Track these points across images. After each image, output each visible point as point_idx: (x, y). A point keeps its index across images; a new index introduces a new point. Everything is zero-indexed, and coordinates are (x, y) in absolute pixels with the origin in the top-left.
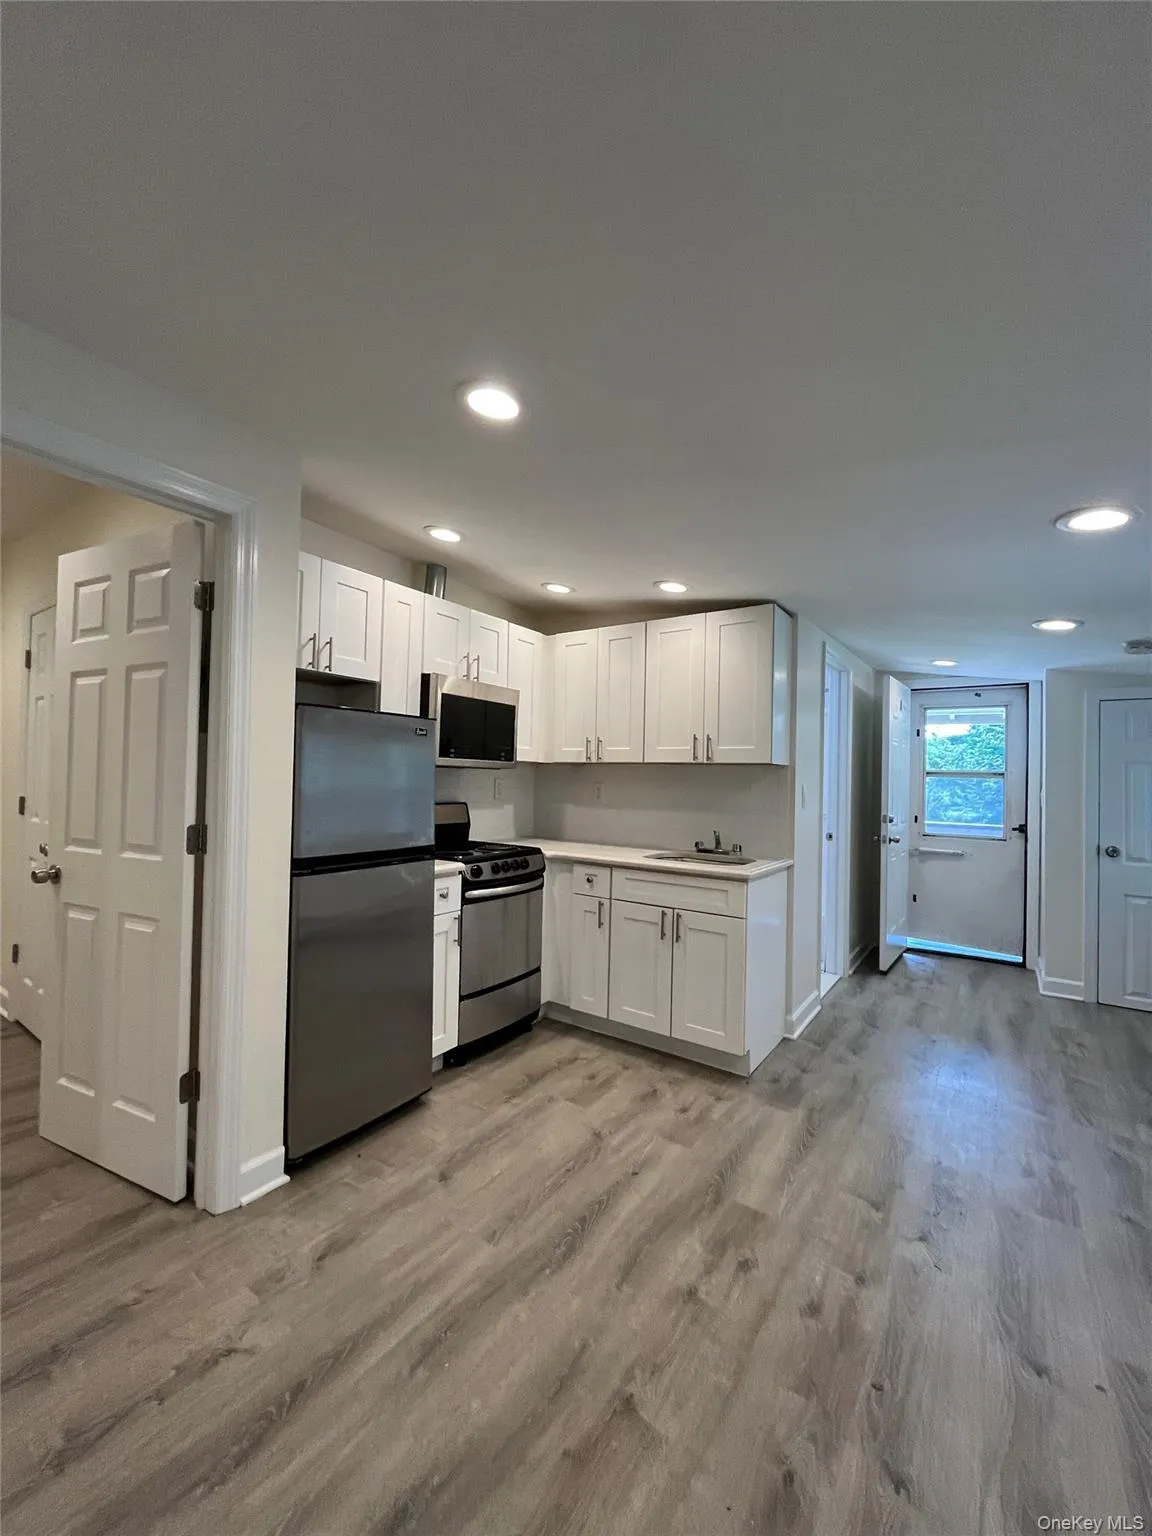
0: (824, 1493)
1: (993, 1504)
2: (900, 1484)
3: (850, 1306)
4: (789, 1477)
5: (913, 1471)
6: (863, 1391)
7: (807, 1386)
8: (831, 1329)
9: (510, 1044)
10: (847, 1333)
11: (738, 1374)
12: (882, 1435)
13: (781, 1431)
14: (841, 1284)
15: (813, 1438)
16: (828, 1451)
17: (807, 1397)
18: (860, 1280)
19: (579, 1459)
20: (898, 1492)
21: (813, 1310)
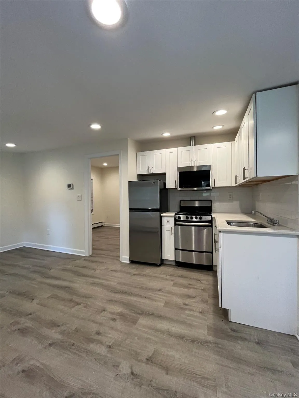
0: (53, 331)
1: (38, 364)
2: (50, 345)
3: (100, 342)
4: (59, 326)
5: (51, 348)
6: (73, 341)
7: (77, 330)
8: (92, 337)
9: (195, 270)
10: (90, 340)
11: (82, 319)
12: (61, 343)
13: (67, 325)
14: (107, 341)
15: (65, 330)
16: (61, 333)
17: (74, 330)
18: (109, 347)
19: (71, 300)
20: (49, 344)
21: (98, 333)
